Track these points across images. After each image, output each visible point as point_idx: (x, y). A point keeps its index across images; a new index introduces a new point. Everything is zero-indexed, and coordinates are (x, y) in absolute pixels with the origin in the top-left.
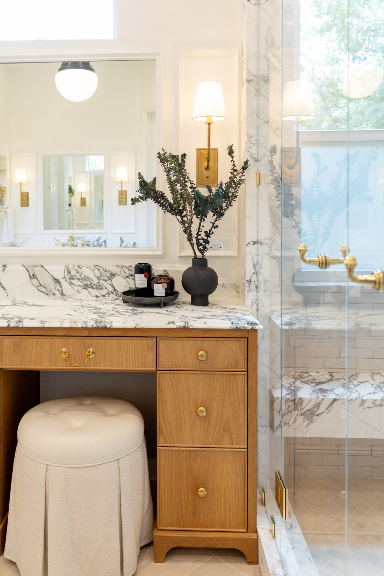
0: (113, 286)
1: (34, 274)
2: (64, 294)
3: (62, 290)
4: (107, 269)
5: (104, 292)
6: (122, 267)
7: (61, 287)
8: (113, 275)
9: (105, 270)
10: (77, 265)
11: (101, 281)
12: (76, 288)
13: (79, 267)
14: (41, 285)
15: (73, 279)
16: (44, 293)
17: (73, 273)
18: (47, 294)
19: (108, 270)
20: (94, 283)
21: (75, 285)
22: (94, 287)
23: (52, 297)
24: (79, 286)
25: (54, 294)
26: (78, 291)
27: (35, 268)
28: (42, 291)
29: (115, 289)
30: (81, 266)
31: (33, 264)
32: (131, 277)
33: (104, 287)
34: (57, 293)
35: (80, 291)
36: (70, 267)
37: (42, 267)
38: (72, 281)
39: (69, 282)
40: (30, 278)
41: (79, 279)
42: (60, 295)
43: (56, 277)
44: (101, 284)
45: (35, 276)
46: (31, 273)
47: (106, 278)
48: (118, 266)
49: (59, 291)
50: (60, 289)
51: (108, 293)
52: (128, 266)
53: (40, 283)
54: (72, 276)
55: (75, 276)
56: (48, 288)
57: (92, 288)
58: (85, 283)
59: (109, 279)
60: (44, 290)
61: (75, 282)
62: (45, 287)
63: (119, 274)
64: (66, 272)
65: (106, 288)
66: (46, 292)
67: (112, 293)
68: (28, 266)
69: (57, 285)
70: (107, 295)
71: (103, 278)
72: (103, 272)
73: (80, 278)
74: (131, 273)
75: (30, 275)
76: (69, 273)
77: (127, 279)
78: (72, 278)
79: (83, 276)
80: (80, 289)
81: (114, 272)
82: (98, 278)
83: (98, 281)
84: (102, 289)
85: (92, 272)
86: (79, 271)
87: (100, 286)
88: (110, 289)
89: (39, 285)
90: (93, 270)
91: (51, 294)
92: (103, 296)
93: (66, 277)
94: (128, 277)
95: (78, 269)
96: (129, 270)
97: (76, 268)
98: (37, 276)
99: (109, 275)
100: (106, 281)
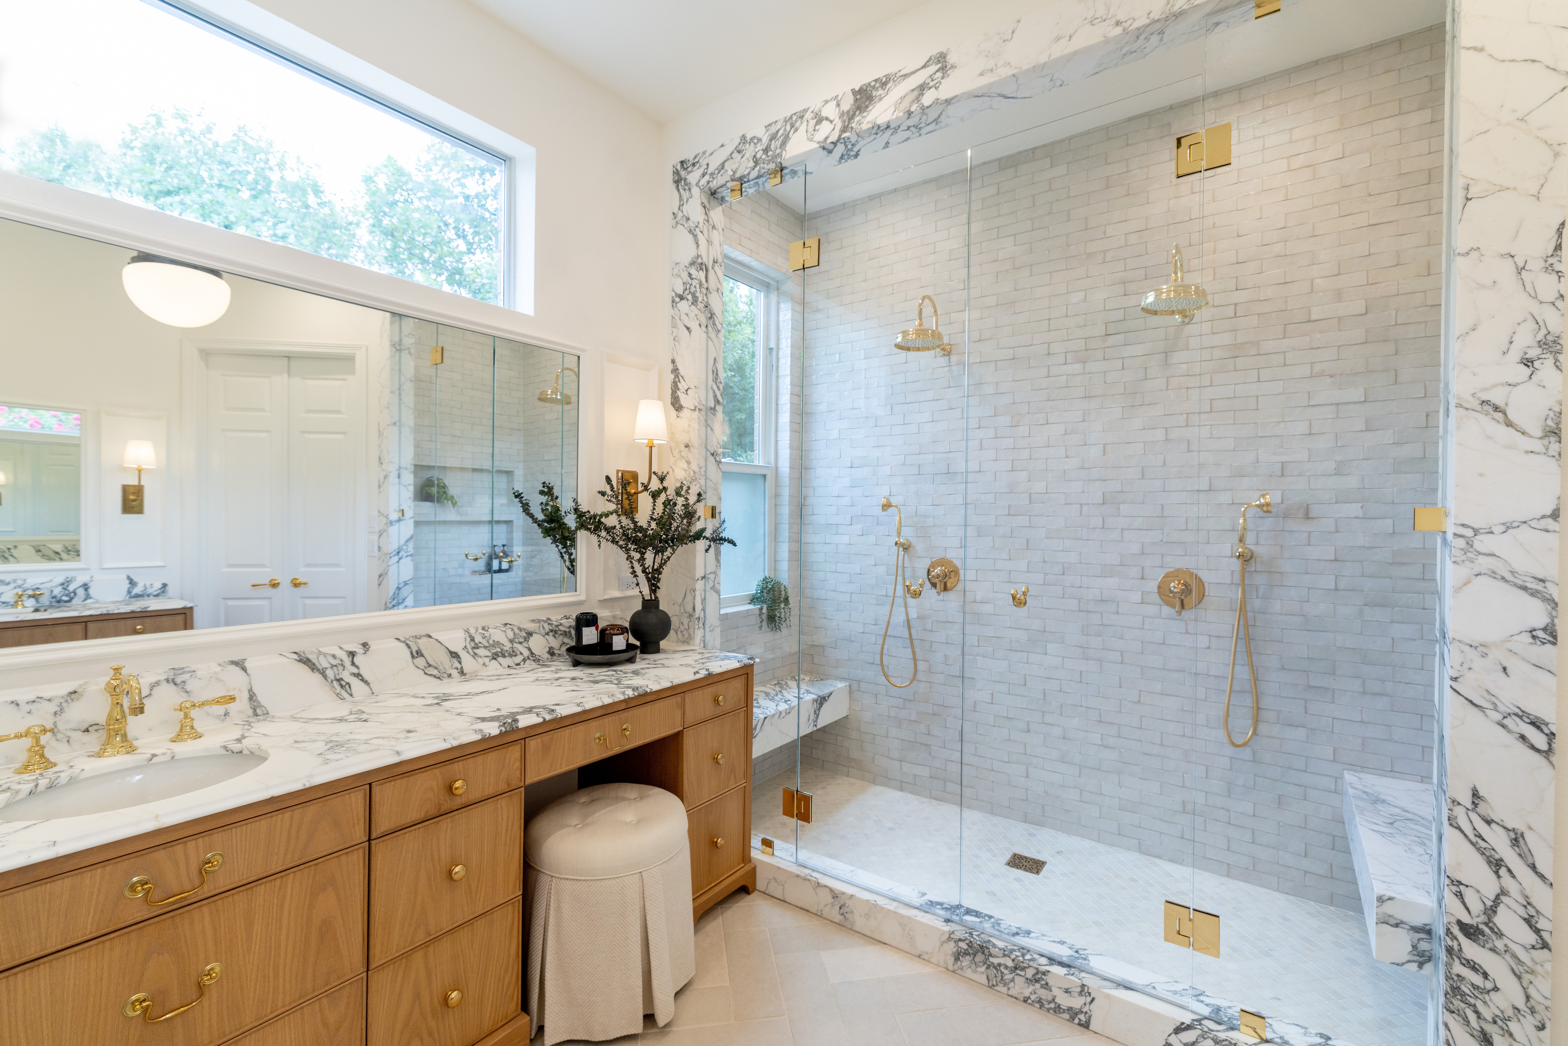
0: (529, 649)
1: (419, 649)
2: (465, 672)
3: (462, 668)
4: (522, 626)
5: (519, 659)
6: (539, 621)
7: (460, 663)
8: (530, 634)
9: (520, 629)
10: (480, 628)
11: (515, 645)
12: (481, 661)
13: (483, 629)
14: (430, 666)
15: (478, 648)
16: (435, 676)
17: (478, 639)
18: (439, 678)
19: (524, 629)
20: (505, 648)
21: (481, 657)
22: (506, 655)
23: (446, 680)
24: (486, 657)
25: (450, 676)
26: (484, 664)
27: (418, 640)
28: (431, 675)
29: (532, 653)
30: (486, 628)
31: (414, 635)
32: (551, 634)
33: (518, 653)
34: (455, 673)
35: (487, 663)
36: (472, 631)
37: (430, 637)
38: (476, 651)
39: (472, 654)
40: (413, 657)
41: (485, 647)
42: (459, 675)
43: (453, 650)
44: (515, 650)
45: (421, 653)
46: (414, 649)
47: (521, 640)
48: (533, 621)
49: (457, 668)
50: (459, 666)
51: (524, 660)
52: (545, 619)
53: (428, 663)
54: (476, 644)
55: (480, 643)
56: (441, 668)
57: (504, 656)
58: (495, 651)
59: (525, 640)
60: (435, 672)
61: (481, 652)
62: (436, 668)
63: (537, 631)
64: (468, 639)
65: (521, 653)
66: (438, 674)
67: (529, 658)
68: (407, 639)
69: (455, 660)
70: (522, 663)
71: (517, 640)
72: (517, 631)
73: (487, 644)
74: (551, 628)
75: (412, 653)
76: (473, 640)
77: (546, 636)
78: (476, 647)
79: (491, 642)
80: (487, 660)
81: (531, 630)
82: (511, 641)
83: (511, 646)
84: (516, 656)
85: (504, 634)
86: (486, 635)
87: (513, 651)
88: (526, 653)
89: (427, 665)
90: (505, 631)
91: (446, 675)
92: (518, 664)
93: (469, 647)
94: (547, 634)
95: (483, 632)
96: (549, 624)
97: (480, 631)
98: (424, 652)
99: (525, 635)
100: (521, 643)
